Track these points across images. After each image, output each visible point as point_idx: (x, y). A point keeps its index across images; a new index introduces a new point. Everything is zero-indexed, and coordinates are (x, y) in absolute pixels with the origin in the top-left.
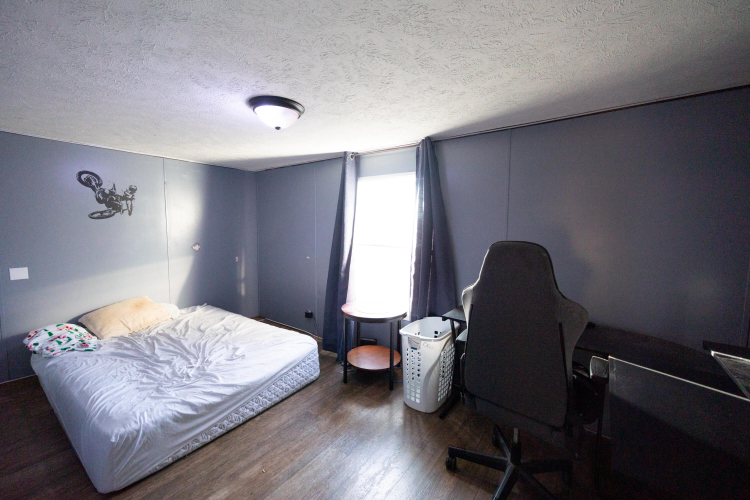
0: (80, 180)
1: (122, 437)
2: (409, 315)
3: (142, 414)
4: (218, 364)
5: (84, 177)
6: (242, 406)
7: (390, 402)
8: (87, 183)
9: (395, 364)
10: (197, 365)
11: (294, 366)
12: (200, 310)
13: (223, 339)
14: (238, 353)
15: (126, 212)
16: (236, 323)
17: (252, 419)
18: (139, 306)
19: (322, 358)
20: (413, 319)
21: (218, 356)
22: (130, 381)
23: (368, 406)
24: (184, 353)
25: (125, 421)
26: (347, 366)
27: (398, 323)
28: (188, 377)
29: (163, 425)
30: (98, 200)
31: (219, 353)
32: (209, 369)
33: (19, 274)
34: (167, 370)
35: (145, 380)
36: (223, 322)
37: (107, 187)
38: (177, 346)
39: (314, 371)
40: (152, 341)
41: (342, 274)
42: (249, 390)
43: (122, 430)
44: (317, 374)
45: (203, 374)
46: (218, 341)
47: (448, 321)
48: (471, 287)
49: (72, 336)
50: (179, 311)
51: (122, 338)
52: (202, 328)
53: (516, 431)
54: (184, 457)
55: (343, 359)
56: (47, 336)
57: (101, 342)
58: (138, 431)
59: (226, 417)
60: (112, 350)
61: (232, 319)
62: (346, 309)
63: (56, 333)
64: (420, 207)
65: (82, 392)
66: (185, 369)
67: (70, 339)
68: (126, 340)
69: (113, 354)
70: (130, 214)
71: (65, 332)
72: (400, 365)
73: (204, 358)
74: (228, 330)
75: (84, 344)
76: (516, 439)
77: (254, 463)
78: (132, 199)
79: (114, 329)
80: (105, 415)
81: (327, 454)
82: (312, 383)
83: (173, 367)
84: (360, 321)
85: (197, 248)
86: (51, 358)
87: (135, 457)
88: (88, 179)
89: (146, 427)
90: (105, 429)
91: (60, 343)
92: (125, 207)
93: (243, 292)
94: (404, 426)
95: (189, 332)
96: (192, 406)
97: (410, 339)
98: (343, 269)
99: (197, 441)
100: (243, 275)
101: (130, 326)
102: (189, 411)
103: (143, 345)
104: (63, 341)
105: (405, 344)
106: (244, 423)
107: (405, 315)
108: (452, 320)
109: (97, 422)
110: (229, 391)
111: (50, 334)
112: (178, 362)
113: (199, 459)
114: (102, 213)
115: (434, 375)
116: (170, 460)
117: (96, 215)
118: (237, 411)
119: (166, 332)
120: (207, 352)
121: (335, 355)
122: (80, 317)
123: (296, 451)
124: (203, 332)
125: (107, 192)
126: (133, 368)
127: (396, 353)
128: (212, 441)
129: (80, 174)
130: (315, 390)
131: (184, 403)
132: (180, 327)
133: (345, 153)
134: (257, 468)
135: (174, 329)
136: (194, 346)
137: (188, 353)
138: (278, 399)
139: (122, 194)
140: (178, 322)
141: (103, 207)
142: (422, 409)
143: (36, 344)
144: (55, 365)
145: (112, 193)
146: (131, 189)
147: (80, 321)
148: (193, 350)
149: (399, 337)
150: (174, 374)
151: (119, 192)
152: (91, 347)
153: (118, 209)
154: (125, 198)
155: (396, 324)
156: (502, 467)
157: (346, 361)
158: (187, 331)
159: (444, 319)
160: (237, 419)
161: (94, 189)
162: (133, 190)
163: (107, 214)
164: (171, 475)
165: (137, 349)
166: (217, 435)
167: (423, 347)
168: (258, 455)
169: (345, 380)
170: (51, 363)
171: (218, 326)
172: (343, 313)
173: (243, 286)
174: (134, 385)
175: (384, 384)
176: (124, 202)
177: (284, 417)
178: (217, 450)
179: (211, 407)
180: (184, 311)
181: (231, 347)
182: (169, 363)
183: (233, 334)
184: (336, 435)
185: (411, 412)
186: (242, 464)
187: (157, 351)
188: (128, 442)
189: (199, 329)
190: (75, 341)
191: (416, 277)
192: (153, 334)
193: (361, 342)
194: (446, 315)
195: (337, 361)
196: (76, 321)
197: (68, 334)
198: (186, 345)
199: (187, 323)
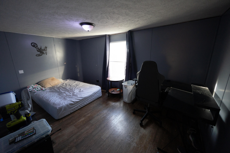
0: (32, 45)
1: (59, 108)
2: (124, 80)
3: (63, 103)
4: (77, 93)
5: (33, 44)
6: (84, 102)
7: (120, 101)
8: (34, 46)
9: (121, 92)
10: (72, 93)
11: (95, 93)
12: (68, 80)
13: (77, 87)
14: (81, 90)
15: (45, 54)
16: (79, 83)
17: (87, 105)
18: (53, 79)
19: (102, 91)
20: (126, 81)
21: (76, 91)
22: (57, 97)
23: (115, 102)
24: (68, 91)
25: (59, 104)
26: (109, 93)
27: (122, 82)
28: (70, 96)
29: (67, 105)
30: (37, 51)
31: (76, 90)
32: (75, 94)
33: (21, 72)
34: (64, 94)
35: (60, 96)
36: (75, 83)
37: (39, 47)
38: (65, 89)
39: (100, 94)
40: (59, 88)
41: (106, 70)
42: (86, 98)
43: (59, 106)
44: (101, 95)
45: (74, 95)
46: (75, 88)
47: (134, 81)
48: (139, 72)
49: (38, 87)
50: (63, 81)
51: (50, 88)
52: (70, 85)
53: (149, 104)
54: (73, 113)
55: (108, 91)
56: (32, 88)
57: (46, 88)
58: (62, 107)
59: (81, 105)
60: (49, 90)
61: (77, 82)
62: (108, 79)
63: (34, 87)
64: (127, 51)
65: (46, 99)
66: (69, 94)
67: (38, 88)
68: (52, 88)
69: (50, 91)
70: (46, 54)
71: (35, 86)
72: (122, 92)
73: (73, 92)
74: (77, 85)
75: (42, 89)
76: (149, 106)
77: (89, 113)
78: (46, 50)
79: (48, 86)
80: (54, 104)
81: (105, 111)
82: (100, 97)
83: (66, 94)
84: (112, 82)
85: (65, 63)
86: (35, 92)
87: (62, 112)
88: (34, 45)
89: (64, 106)
90: (55, 106)
91: (36, 89)
92: (45, 53)
93: (79, 76)
94: (123, 106)
95: (67, 86)
96: (73, 102)
97: (125, 85)
98: (107, 68)
99: (75, 109)
100: (78, 71)
101: (52, 84)
102: (73, 103)
103: (57, 89)
104: (36, 88)
105: (124, 87)
106: (85, 106)
107: (123, 80)
108: (135, 81)
109: (53, 105)
110: (81, 99)
111: (33, 87)
112: (67, 93)
113: (76, 113)
114: (39, 54)
115: (131, 94)
116: (70, 113)
117: (38, 55)
118: (83, 103)
119: (61, 86)
120: (73, 91)
121: (106, 91)
122: (38, 82)
123: (98, 111)
124: (71, 86)
125: (39, 48)
126: (56, 94)
127: (121, 90)
128: (78, 110)
129: (32, 43)
130: (101, 99)
131: (71, 101)
132: (64, 85)
133: (106, 35)
134: (90, 114)
135: (63, 85)
136: (70, 89)
137: (68, 90)
138: (92, 101)
139: (43, 49)
140: (64, 84)
141: (39, 53)
142: (128, 102)
143: (30, 89)
144: (36, 94)
145: (41, 49)
146: (46, 47)
147: (38, 84)
148: (69, 90)
149: (122, 85)
150: (67, 95)
151: (43, 48)
152: (44, 90)
153: (43, 53)
154: (44, 50)
155: (121, 82)
156: (145, 112)
157: (109, 92)
158: (66, 86)
159: (133, 80)
160: (83, 105)
161: (36, 48)
162: (46, 48)
163: (40, 55)
164: (70, 116)
165: (56, 90)
166: (79, 108)
167: (128, 88)
168: (89, 112)
169: (108, 96)
170: (35, 94)
171: (74, 84)
172: (107, 80)
173: (79, 74)
174: (58, 98)
175: (118, 97)
176: (44, 51)
177: (94, 105)
178: (80, 111)
179: (77, 102)
180: (64, 81)
181: (79, 89)
182: (65, 93)
183: (79, 86)
184: (107, 108)
185: (125, 103)
186: (86, 114)
187: (61, 90)
188: (61, 109)
189: (69, 85)
190: (39, 88)
191: (126, 70)
192: (58, 86)
193: (112, 88)
194: (134, 79)
195: (106, 92)
196: (37, 84)
197: (37, 87)
198: (67, 89)
199: (66, 84)
